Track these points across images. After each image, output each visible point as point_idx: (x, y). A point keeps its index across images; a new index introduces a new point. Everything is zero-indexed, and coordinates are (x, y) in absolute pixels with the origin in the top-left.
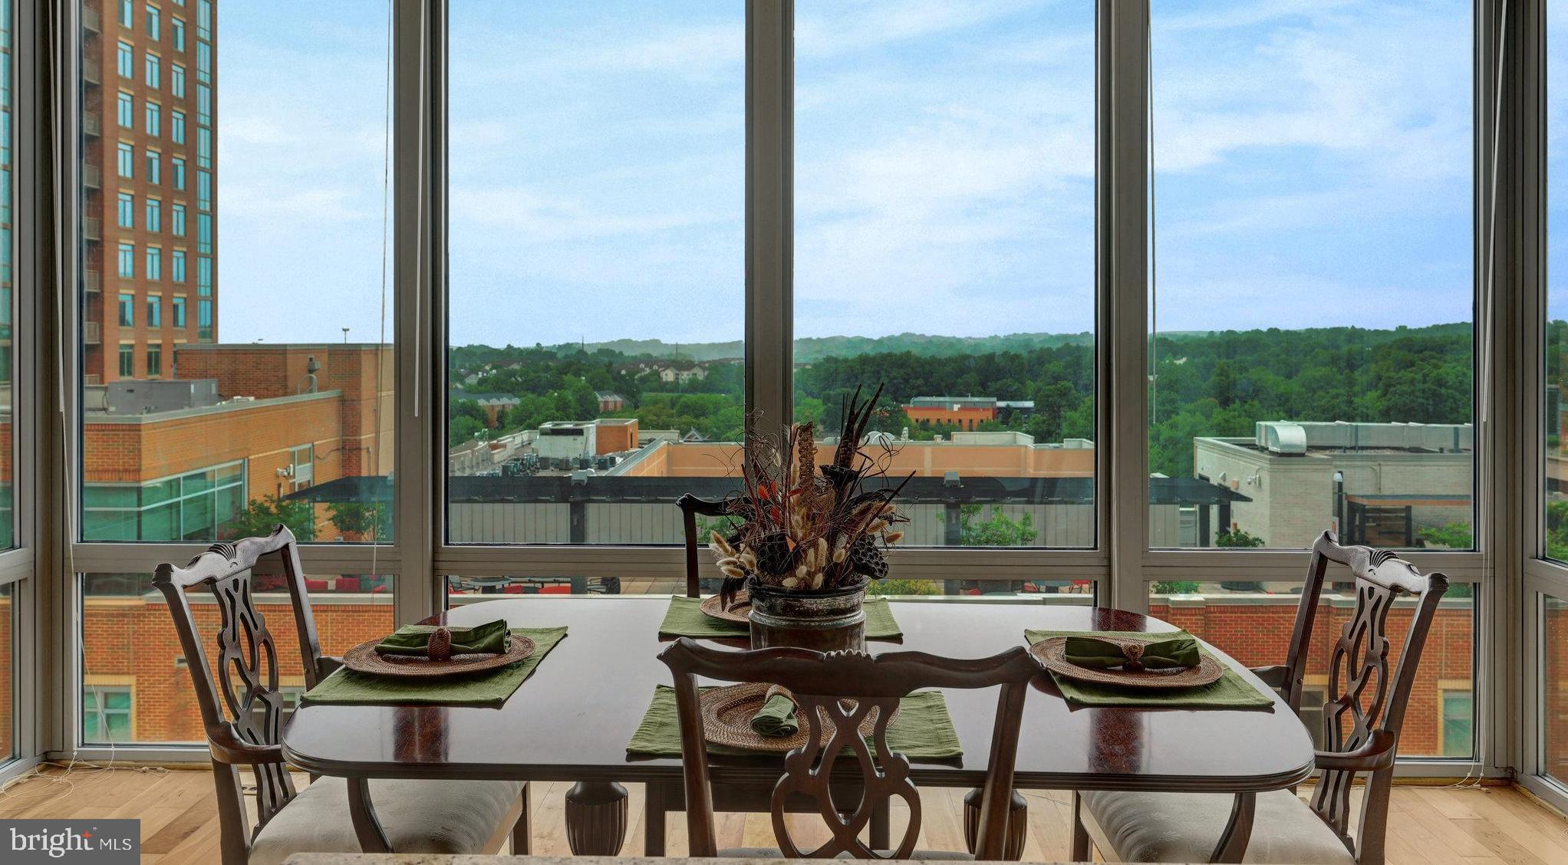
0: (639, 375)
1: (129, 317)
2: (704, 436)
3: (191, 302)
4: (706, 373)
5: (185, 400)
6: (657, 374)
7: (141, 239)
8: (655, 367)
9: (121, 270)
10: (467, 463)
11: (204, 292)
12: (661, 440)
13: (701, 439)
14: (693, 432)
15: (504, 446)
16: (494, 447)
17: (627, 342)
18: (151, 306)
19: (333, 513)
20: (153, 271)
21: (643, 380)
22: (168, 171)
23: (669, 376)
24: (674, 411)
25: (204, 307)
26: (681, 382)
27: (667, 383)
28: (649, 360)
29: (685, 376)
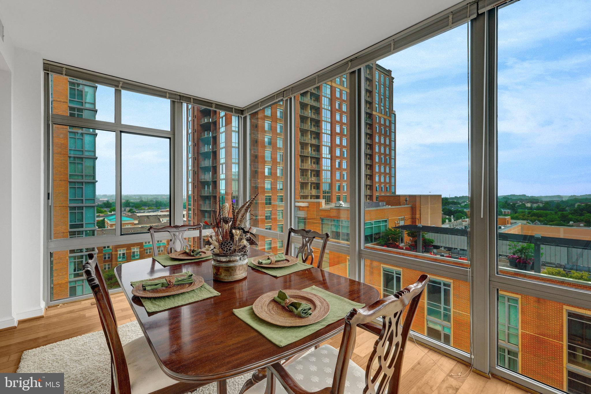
0: (517, 205)
1: (378, 190)
2: (541, 223)
3: (390, 186)
4: (543, 205)
5: (379, 206)
6: (524, 205)
7: (380, 173)
8: (523, 202)
9: (376, 180)
10: (454, 225)
11: (393, 184)
12: (519, 223)
13: (540, 224)
14: (537, 221)
15: (466, 221)
16: (463, 221)
17: (514, 195)
18: (382, 187)
19: (407, 232)
20: (382, 180)
21: (519, 206)
22: (386, 160)
23: (529, 205)
24: (529, 215)
25: (393, 187)
26: (533, 207)
27: (528, 207)
28: (521, 200)
29: (535, 205)
